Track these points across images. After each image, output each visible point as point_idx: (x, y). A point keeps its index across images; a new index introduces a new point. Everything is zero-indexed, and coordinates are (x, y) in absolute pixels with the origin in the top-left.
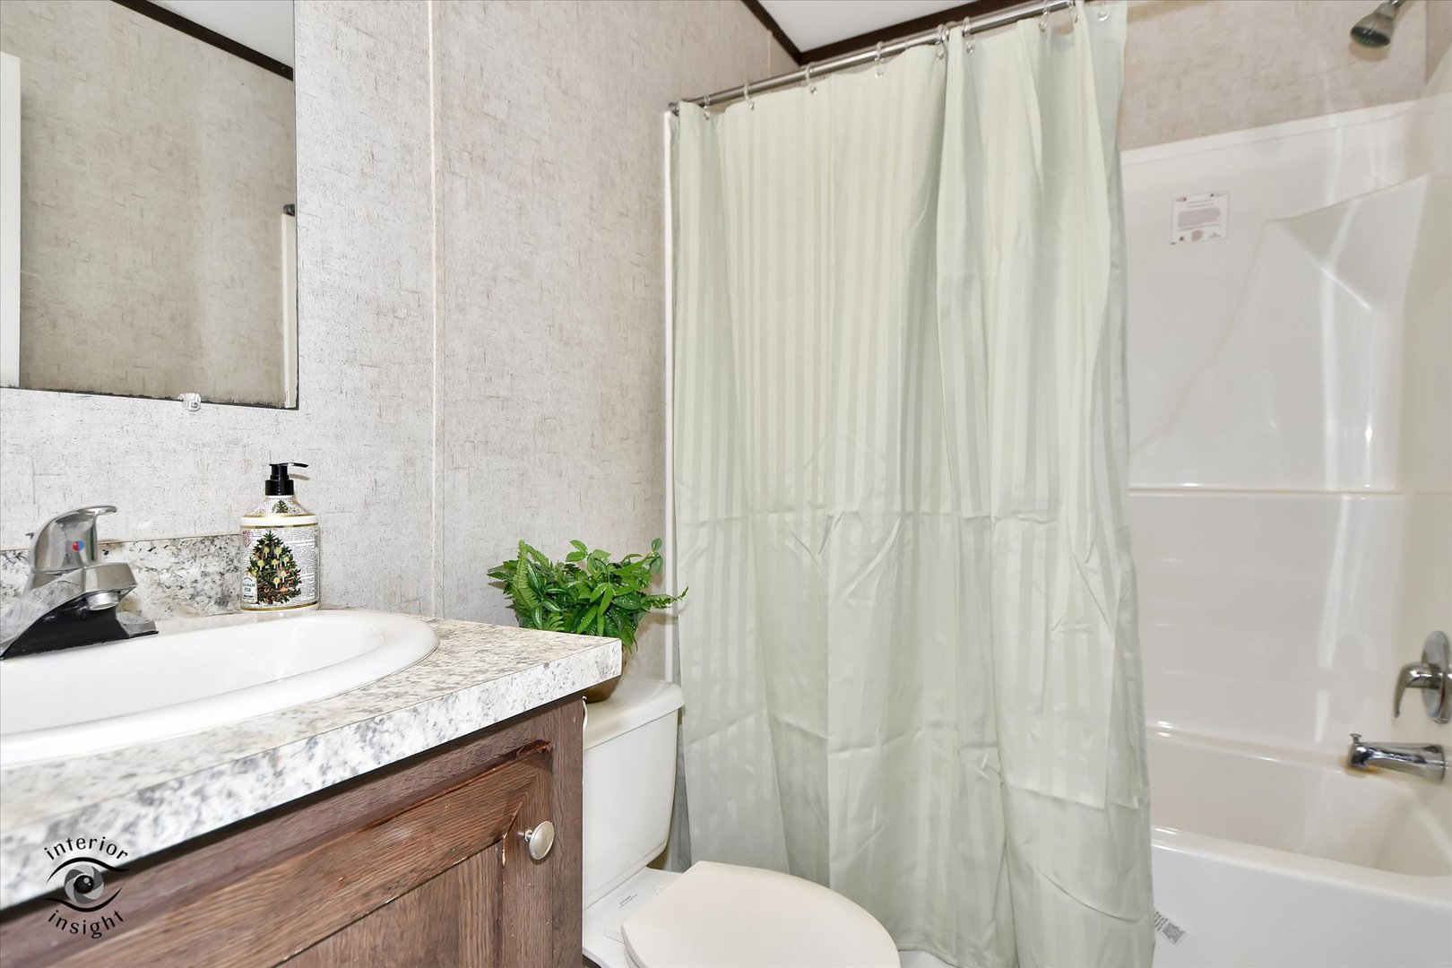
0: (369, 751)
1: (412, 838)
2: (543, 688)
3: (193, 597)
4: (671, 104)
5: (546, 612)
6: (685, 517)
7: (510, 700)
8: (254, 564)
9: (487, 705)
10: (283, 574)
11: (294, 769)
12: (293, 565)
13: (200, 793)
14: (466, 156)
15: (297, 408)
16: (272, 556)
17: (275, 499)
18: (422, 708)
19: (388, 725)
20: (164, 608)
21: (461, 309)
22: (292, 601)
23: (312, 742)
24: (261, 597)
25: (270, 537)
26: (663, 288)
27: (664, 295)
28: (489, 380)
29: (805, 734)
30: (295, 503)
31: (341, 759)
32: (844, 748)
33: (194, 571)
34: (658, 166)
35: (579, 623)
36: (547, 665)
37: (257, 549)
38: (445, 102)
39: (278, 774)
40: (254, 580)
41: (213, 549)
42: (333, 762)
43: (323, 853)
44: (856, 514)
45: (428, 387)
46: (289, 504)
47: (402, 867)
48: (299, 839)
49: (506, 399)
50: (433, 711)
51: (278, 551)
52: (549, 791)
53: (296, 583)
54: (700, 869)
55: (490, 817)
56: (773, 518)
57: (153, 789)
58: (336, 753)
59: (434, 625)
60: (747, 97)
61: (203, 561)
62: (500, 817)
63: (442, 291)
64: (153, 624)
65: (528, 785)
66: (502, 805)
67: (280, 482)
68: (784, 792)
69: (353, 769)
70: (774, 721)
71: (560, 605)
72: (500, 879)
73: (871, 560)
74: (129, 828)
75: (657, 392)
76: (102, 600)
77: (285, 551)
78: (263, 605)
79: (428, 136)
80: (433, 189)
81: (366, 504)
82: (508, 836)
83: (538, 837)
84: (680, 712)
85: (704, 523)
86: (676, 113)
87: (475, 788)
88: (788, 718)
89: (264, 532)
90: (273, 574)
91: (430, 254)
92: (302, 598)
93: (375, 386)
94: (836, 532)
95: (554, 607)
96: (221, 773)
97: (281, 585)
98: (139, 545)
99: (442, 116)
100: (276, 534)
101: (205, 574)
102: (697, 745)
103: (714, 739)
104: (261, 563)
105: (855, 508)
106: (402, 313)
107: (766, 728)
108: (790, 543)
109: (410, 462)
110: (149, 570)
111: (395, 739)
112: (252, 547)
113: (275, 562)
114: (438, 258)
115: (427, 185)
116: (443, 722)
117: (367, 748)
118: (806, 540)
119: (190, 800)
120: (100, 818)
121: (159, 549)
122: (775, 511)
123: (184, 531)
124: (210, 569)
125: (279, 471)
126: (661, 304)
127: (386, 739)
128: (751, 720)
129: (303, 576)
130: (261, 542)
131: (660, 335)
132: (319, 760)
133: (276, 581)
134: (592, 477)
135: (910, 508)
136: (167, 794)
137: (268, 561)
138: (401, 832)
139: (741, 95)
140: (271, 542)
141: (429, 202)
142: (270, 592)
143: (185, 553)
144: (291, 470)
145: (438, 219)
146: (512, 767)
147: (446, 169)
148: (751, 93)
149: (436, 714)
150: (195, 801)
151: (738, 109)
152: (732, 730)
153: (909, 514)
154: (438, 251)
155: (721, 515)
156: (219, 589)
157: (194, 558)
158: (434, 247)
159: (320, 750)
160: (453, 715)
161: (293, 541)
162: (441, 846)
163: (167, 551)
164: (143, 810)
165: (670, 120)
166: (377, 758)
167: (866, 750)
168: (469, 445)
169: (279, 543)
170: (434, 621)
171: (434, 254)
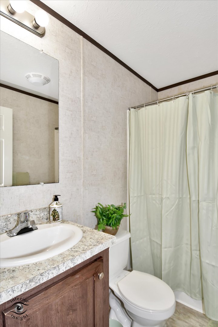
0: (73, 264)
1: (79, 277)
2: (101, 248)
3: (42, 219)
4: (129, 108)
5: (103, 219)
6: (131, 195)
7: (95, 251)
8: (52, 214)
9: (92, 253)
10: (57, 216)
11: (61, 268)
12: (58, 214)
13: (48, 274)
14: (88, 129)
15: (59, 182)
16: (55, 213)
17: (56, 202)
18: (81, 255)
19: (75, 259)
20: (38, 221)
21: (87, 159)
22: (58, 221)
23: (64, 263)
24: (53, 220)
25: (55, 209)
26: (127, 147)
27: (127, 148)
28: (92, 171)
29: (157, 243)
30: (59, 202)
31: (68, 266)
32: (166, 248)
33: (43, 214)
34: (126, 121)
35: (109, 221)
36: (102, 244)
37: (53, 211)
38: (84, 120)
39: (59, 269)
40: (52, 217)
41: (45, 210)
42: (67, 266)
43: (66, 281)
44: (168, 198)
45: (81, 175)
46: (58, 203)
47: (78, 282)
48: (62, 277)
49: (95, 175)
50: (83, 255)
51: (56, 212)
52: (103, 266)
53: (59, 217)
54: (134, 271)
55: (93, 272)
56: (150, 196)
57: (42, 273)
58: (67, 265)
59: (82, 228)
60: (145, 107)
61: (44, 212)
62: (94, 272)
63: (84, 156)
64: (37, 227)
65: (99, 266)
66: (95, 269)
67: (56, 199)
68: (153, 255)
69: (70, 267)
70: (150, 239)
71: (105, 217)
72: (94, 283)
73: (172, 207)
74: (39, 280)
75: (125, 168)
76: (31, 227)
77: (57, 212)
78: (54, 221)
79: (81, 127)
80: (82, 137)
81: (70, 199)
82: (96, 275)
83: (101, 275)
84: (130, 238)
85: (135, 196)
86: (130, 110)
87: (90, 267)
88: (153, 239)
89: (54, 208)
90: (55, 216)
91: (81, 149)
92: (60, 220)
93: (72, 176)
94: (164, 201)
95: (104, 218)
96: (51, 270)
97: (56, 218)
98: (34, 211)
99: (84, 123)
100: (56, 209)
101: (44, 215)
102: (134, 243)
103: (137, 242)
104: (53, 214)
105: (168, 196)
106: (76, 162)
107: (149, 240)
108: (154, 202)
109: (78, 189)
110: (36, 215)
111: (77, 261)
112: (52, 211)
113: (55, 214)
114: (83, 150)
115: (81, 136)
116: (84, 257)
117: (72, 263)
118: (158, 202)
119: (47, 275)
120: (36, 279)
121: (37, 211)
122: (150, 195)
123: (41, 207)
124: (45, 214)
125: (56, 196)
126: (127, 150)
127: (75, 261)
128: (145, 239)
129: (60, 216)
130: (53, 210)
131: (126, 156)
132: (65, 266)
133: (56, 217)
134: (112, 188)
135: (181, 196)
136: (44, 274)
137: (54, 214)
138: (77, 276)
139: (143, 106)
140: (55, 210)
141: (81, 140)
142: (54, 219)
143: (41, 211)
144: (58, 197)
145: (83, 142)
146: (96, 263)
147: (85, 133)
148: (145, 106)
149: (83, 256)
150: (48, 275)
151: (143, 109)
152: (141, 240)
153: (181, 198)
154: (83, 149)
155: (139, 195)
156: (46, 217)
157: (43, 212)
158: (82, 148)
159: (65, 265)
160: (86, 256)
161: (59, 210)
162: (84, 278)
163: (39, 211)
164: (41, 277)
165: (129, 112)
166: (74, 265)
167: (170, 249)
168: (88, 185)
169: (56, 210)
170: (82, 227)
171: (82, 149)
